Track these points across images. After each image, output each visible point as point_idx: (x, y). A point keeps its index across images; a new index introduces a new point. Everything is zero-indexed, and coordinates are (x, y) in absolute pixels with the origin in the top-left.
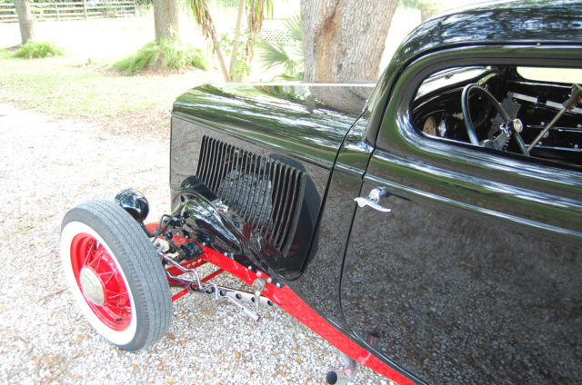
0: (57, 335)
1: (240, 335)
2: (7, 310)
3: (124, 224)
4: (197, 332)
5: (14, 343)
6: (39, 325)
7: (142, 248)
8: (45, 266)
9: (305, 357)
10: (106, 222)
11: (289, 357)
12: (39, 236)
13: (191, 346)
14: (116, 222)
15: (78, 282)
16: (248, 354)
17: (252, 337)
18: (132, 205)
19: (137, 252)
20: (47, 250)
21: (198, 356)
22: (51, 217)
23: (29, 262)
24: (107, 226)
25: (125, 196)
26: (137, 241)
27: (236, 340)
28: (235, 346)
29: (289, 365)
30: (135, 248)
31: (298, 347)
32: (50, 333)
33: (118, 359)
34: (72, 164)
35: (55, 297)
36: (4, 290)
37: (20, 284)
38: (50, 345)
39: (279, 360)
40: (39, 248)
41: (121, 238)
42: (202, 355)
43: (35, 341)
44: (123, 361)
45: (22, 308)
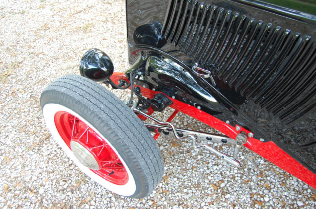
0: (58, 182)
1: (210, 165)
2: (11, 160)
3: (111, 106)
4: (173, 166)
5: (25, 195)
6: (40, 173)
7: (134, 130)
8: (29, 111)
9: (271, 183)
10: (91, 108)
11: (258, 184)
12: (16, 82)
13: (174, 182)
14: (102, 107)
15: (70, 148)
16: (222, 185)
17: (220, 166)
18: (96, 64)
19: (131, 135)
20: (26, 96)
21: (182, 192)
22: (21, 63)
23: (15, 109)
24: (93, 112)
25: (90, 57)
26: (127, 123)
27: (208, 172)
28: (210, 178)
29: (261, 193)
30: (128, 132)
31: (261, 172)
32: (52, 181)
33: (116, 203)
34: (24, 13)
35: (46, 142)
36: (3, 140)
37: (14, 132)
38: (56, 194)
39: (251, 188)
40: (20, 95)
41: (111, 123)
42: (185, 191)
43: (41, 191)
44: (121, 204)
45: (22, 157)
